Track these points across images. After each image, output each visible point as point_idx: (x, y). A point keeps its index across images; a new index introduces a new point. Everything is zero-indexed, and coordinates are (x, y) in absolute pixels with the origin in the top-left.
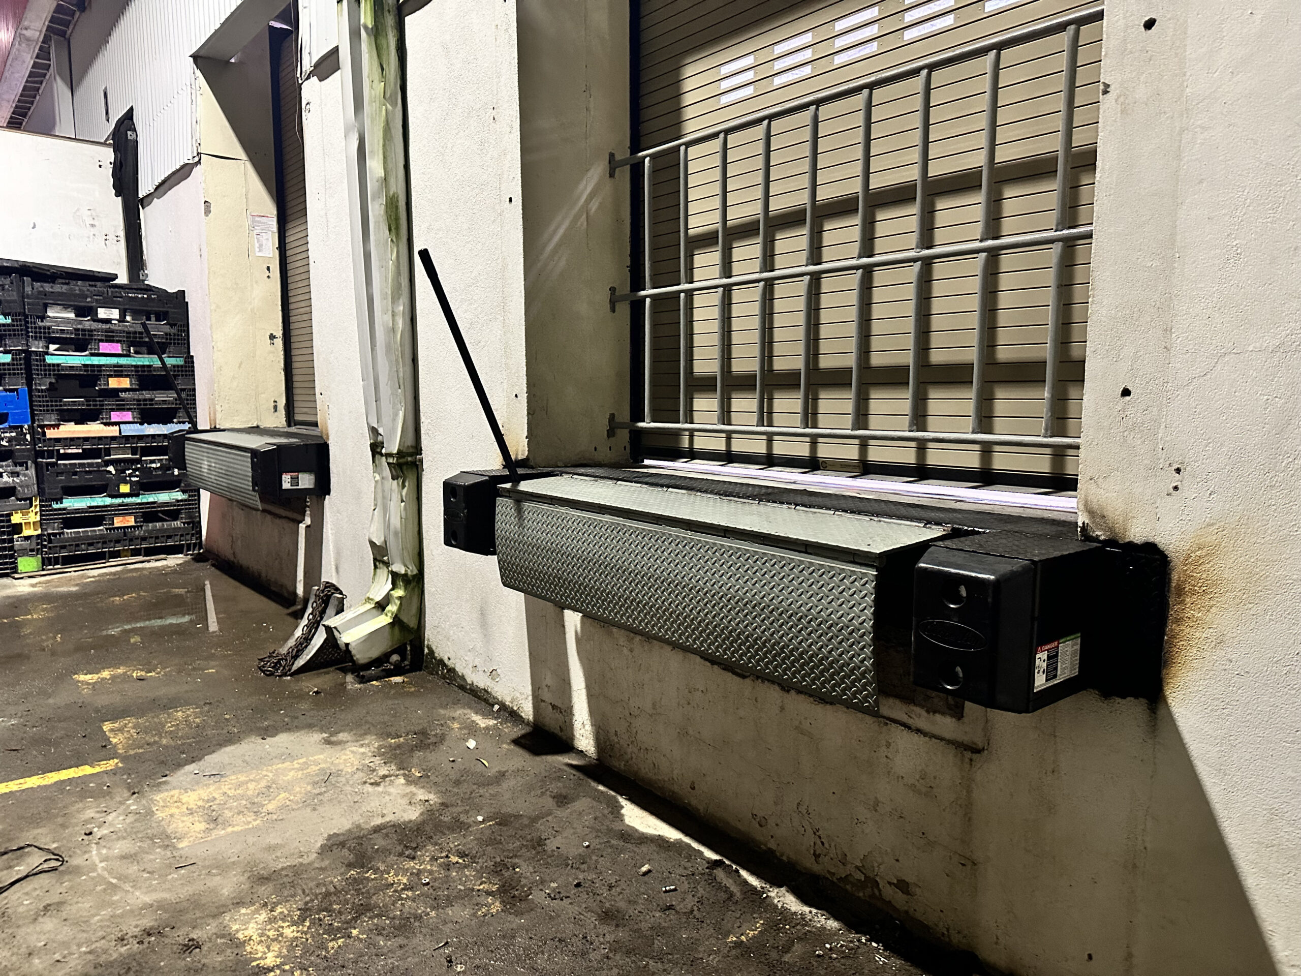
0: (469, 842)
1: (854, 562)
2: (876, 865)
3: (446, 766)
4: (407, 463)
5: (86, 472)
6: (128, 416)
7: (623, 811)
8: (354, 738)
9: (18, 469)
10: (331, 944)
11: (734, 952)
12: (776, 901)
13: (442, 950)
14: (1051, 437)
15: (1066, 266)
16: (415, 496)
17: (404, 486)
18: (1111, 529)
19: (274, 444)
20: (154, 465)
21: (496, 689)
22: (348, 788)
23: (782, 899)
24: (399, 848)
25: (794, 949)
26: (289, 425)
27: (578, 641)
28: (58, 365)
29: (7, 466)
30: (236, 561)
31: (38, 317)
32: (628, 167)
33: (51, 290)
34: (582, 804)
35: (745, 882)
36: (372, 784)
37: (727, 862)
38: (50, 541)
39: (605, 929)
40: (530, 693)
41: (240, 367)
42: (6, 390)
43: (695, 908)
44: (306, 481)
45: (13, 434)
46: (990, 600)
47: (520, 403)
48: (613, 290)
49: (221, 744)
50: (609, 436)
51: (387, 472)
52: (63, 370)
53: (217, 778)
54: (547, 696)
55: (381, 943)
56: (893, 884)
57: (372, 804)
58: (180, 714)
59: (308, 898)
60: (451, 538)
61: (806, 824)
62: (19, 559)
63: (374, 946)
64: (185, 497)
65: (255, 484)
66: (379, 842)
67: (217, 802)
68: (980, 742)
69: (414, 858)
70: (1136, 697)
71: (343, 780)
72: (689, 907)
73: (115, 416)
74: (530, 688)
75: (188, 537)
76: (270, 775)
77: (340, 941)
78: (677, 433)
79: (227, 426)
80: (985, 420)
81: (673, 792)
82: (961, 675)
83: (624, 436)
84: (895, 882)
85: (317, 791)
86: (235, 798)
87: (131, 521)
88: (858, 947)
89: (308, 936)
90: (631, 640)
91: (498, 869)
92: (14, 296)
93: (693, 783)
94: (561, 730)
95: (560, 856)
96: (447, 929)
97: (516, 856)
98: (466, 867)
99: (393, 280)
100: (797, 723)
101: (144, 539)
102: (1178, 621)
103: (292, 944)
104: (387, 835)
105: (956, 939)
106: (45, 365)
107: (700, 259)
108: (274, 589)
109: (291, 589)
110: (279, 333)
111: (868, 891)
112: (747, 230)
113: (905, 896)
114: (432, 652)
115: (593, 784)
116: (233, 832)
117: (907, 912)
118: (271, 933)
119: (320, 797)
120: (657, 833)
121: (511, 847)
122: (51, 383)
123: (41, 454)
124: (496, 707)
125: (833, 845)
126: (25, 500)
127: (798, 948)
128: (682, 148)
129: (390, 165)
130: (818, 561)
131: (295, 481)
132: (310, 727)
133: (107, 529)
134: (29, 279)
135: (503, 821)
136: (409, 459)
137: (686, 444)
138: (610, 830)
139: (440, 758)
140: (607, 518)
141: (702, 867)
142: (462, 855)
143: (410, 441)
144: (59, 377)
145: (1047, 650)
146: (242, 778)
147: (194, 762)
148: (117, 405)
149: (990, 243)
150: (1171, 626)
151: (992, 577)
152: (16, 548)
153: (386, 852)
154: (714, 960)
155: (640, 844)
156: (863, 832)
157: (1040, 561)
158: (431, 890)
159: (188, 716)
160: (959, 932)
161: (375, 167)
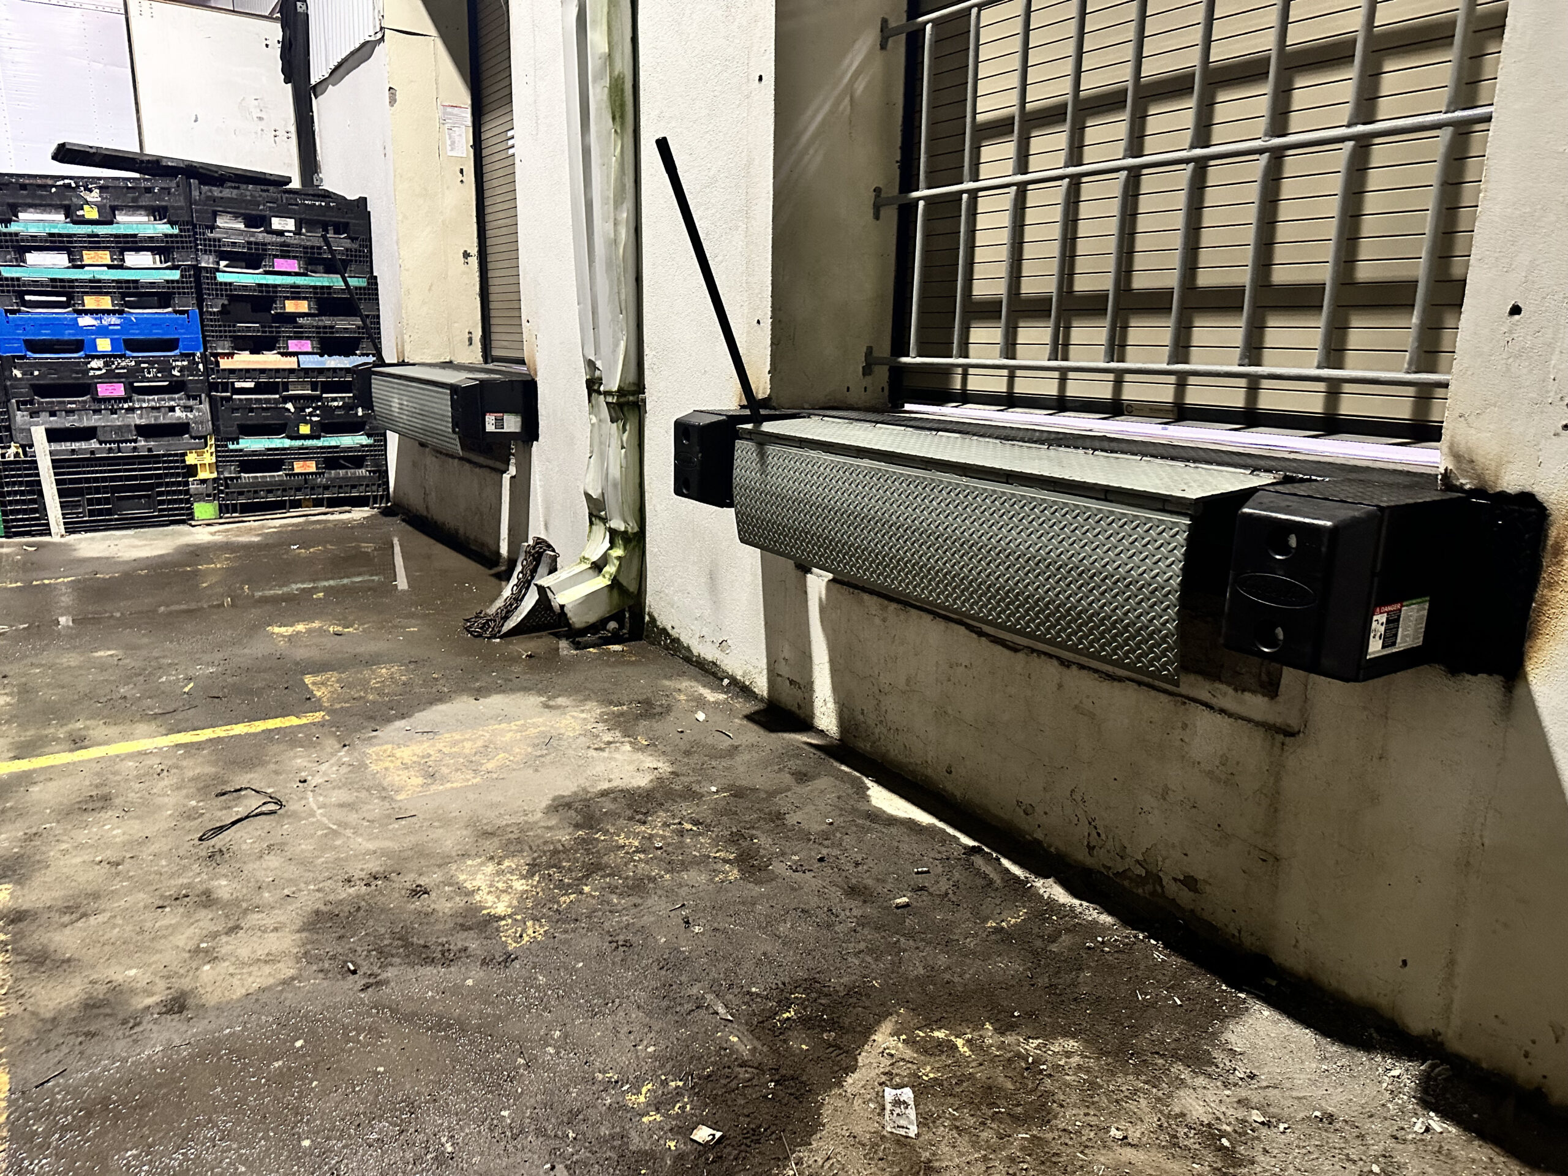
0: (703, 811)
1: (1163, 510)
2: (1160, 859)
3: (674, 736)
4: (628, 403)
5: (263, 409)
6: (307, 346)
7: (869, 793)
8: (573, 703)
9: (191, 402)
10: (562, 899)
11: (993, 937)
12: (1041, 891)
13: (677, 912)
14: (1416, 372)
15: (1456, 159)
16: (637, 443)
17: (624, 430)
18: (1479, 477)
19: (476, 379)
20: (336, 404)
21: (725, 662)
22: (571, 752)
23: (1048, 890)
24: (629, 813)
25: (1060, 940)
26: (486, 362)
27: (822, 609)
28: (231, 284)
29: (180, 399)
30: (429, 516)
31: (207, 227)
32: (904, 36)
33: (220, 195)
34: (823, 782)
35: (1007, 870)
36: (596, 749)
37: (986, 850)
38: (227, 486)
39: (850, 903)
40: (765, 666)
41: (430, 290)
42: (176, 312)
43: (950, 892)
44: (512, 424)
45: (185, 363)
46: (1324, 549)
47: (762, 330)
48: (877, 190)
49: (431, 703)
50: (864, 374)
51: (605, 412)
52: (235, 290)
53: (431, 735)
54: (784, 670)
55: (615, 901)
56: (1180, 880)
57: (598, 769)
58: (384, 671)
59: (536, 855)
60: (682, 487)
61: (1080, 812)
62: (196, 505)
63: (608, 904)
64: (370, 441)
65: (455, 424)
66: (608, 805)
67: (432, 758)
68: (1294, 723)
69: (644, 823)
70: (1490, 674)
71: (565, 743)
72: (943, 889)
73: (293, 345)
74: (765, 661)
75: (375, 488)
76: (487, 735)
77: (572, 897)
78: (948, 370)
79: (417, 360)
80: (1334, 353)
81: (927, 777)
82: (1281, 637)
83: (882, 374)
84: (1182, 878)
85: (539, 753)
86: (451, 755)
87: (311, 467)
88: (1135, 943)
89: (539, 890)
90: (884, 608)
91: (734, 839)
92: (181, 202)
93: (950, 766)
94: (799, 707)
95: (801, 830)
96: (683, 892)
97: (753, 828)
98: (700, 834)
99: (616, 180)
100: (1077, 702)
101: (326, 488)
102: (1550, 586)
103: (523, 897)
104: (615, 799)
105: (1248, 941)
106: (216, 284)
107: (988, 152)
108: (473, 548)
109: (494, 548)
110: (474, 250)
111: (1149, 888)
112: (1051, 116)
113: (1191, 894)
114: (653, 620)
115: (836, 764)
116: (452, 788)
117: (1192, 911)
118: (500, 885)
119: (543, 759)
120: (908, 816)
121: (747, 818)
122: (223, 305)
123: (214, 387)
124: (726, 682)
125: (1110, 836)
126: (200, 438)
127: (1065, 939)
128: (974, 11)
129: (616, 38)
130: (1119, 509)
131: (499, 422)
132: (526, 689)
133: (286, 475)
134: (196, 181)
135: (738, 793)
136: (631, 398)
137: (957, 385)
138: (854, 810)
139: (667, 727)
140: (866, 463)
141: (958, 852)
142: (696, 823)
143: (632, 377)
144: (233, 298)
145: (1388, 612)
146: (457, 737)
147: (404, 718)
148: (295, 332)
149: (1360, 128)
150: (1542, 591)
151: (1329, 524)
152: (192, 492)
153: (613, 815)
154: (971, 943)
155: (889, 825)
156: (1147, 822)
157: (1388, 507)
158: (665, 855)
159: (392, 673)
160: (1252, 934)
161: (598, 40)
